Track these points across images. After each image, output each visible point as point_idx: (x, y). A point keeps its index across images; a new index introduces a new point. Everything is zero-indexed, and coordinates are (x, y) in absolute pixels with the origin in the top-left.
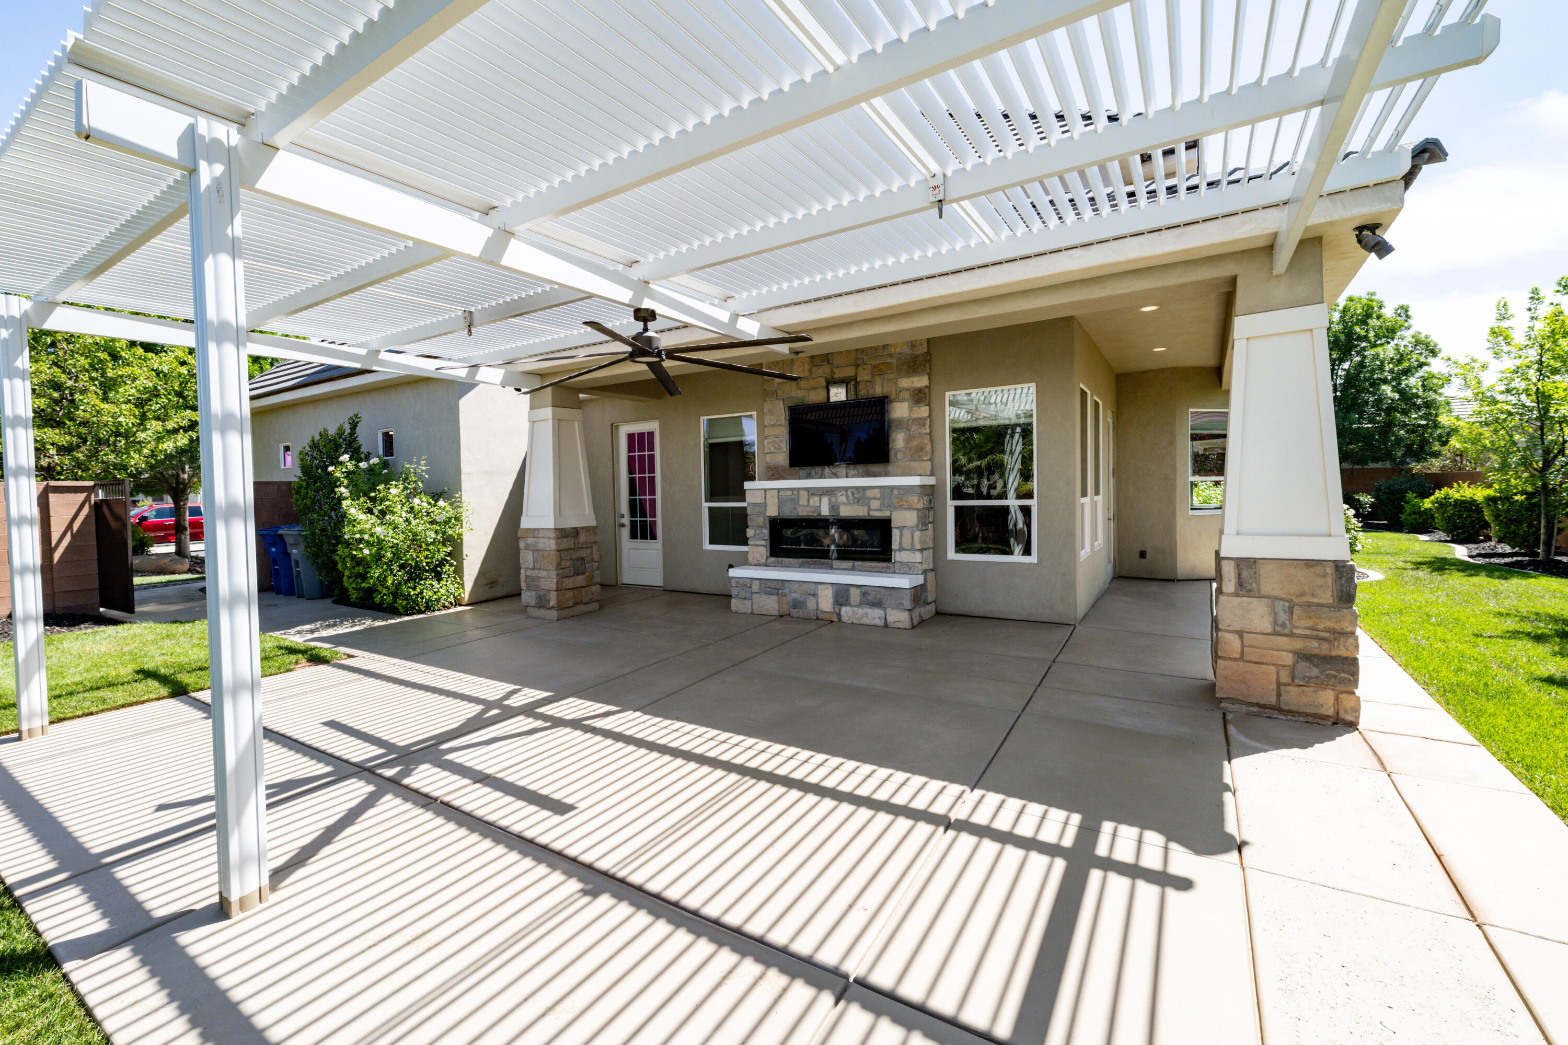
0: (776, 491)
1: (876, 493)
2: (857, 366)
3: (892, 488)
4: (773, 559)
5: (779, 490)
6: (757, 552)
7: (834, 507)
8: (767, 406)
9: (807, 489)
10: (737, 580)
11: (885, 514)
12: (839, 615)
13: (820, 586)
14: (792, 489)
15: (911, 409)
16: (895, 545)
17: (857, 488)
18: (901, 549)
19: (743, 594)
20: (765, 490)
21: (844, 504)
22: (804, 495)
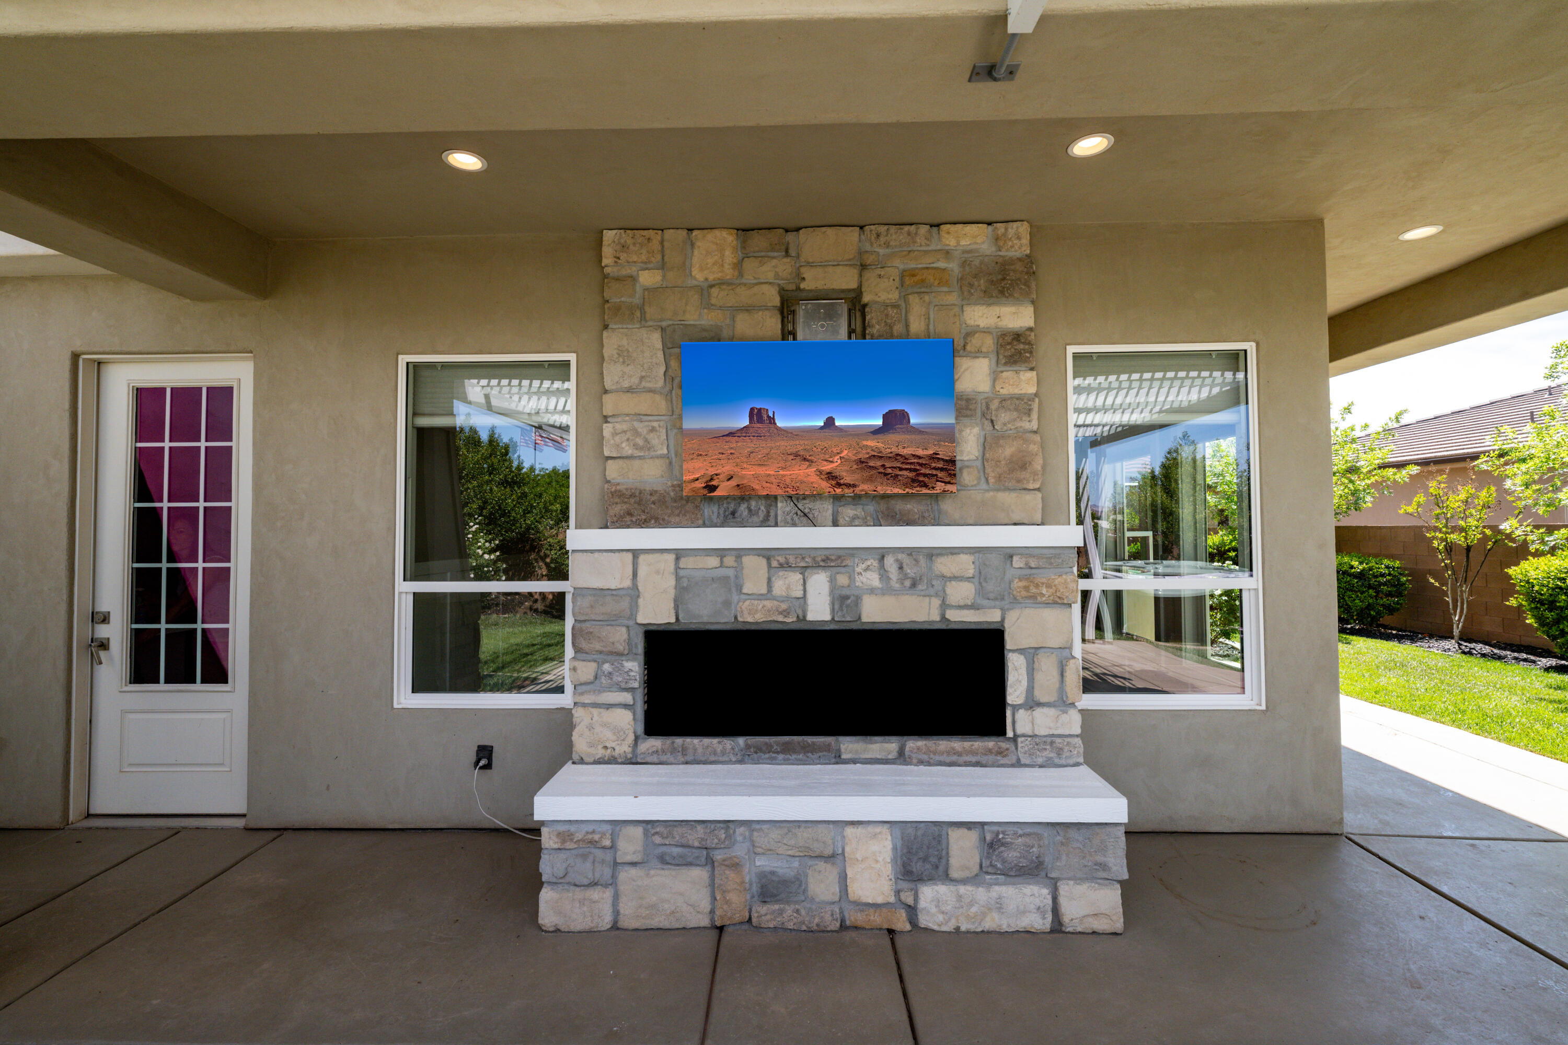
0: (671, 557)
1: (966, 565)
2: (863, 267)
3: (1009, 554)
4: (655, 743)
5: (679, 554)
6: (605, 725)
7: (841, 600)
8: (612, 341)
9: (767, 554)
10: (561, 828)
11: (988, 617)
12: (912, 911)
13: (849, 831)
14: (721, 553)
15: (995, 377)
16: (1015, 693)
17: (911, 552)
18: (1032, 704)
19: (585, 870)
20: (636, 554)
21: (872, 591)
22: (755, 570)
